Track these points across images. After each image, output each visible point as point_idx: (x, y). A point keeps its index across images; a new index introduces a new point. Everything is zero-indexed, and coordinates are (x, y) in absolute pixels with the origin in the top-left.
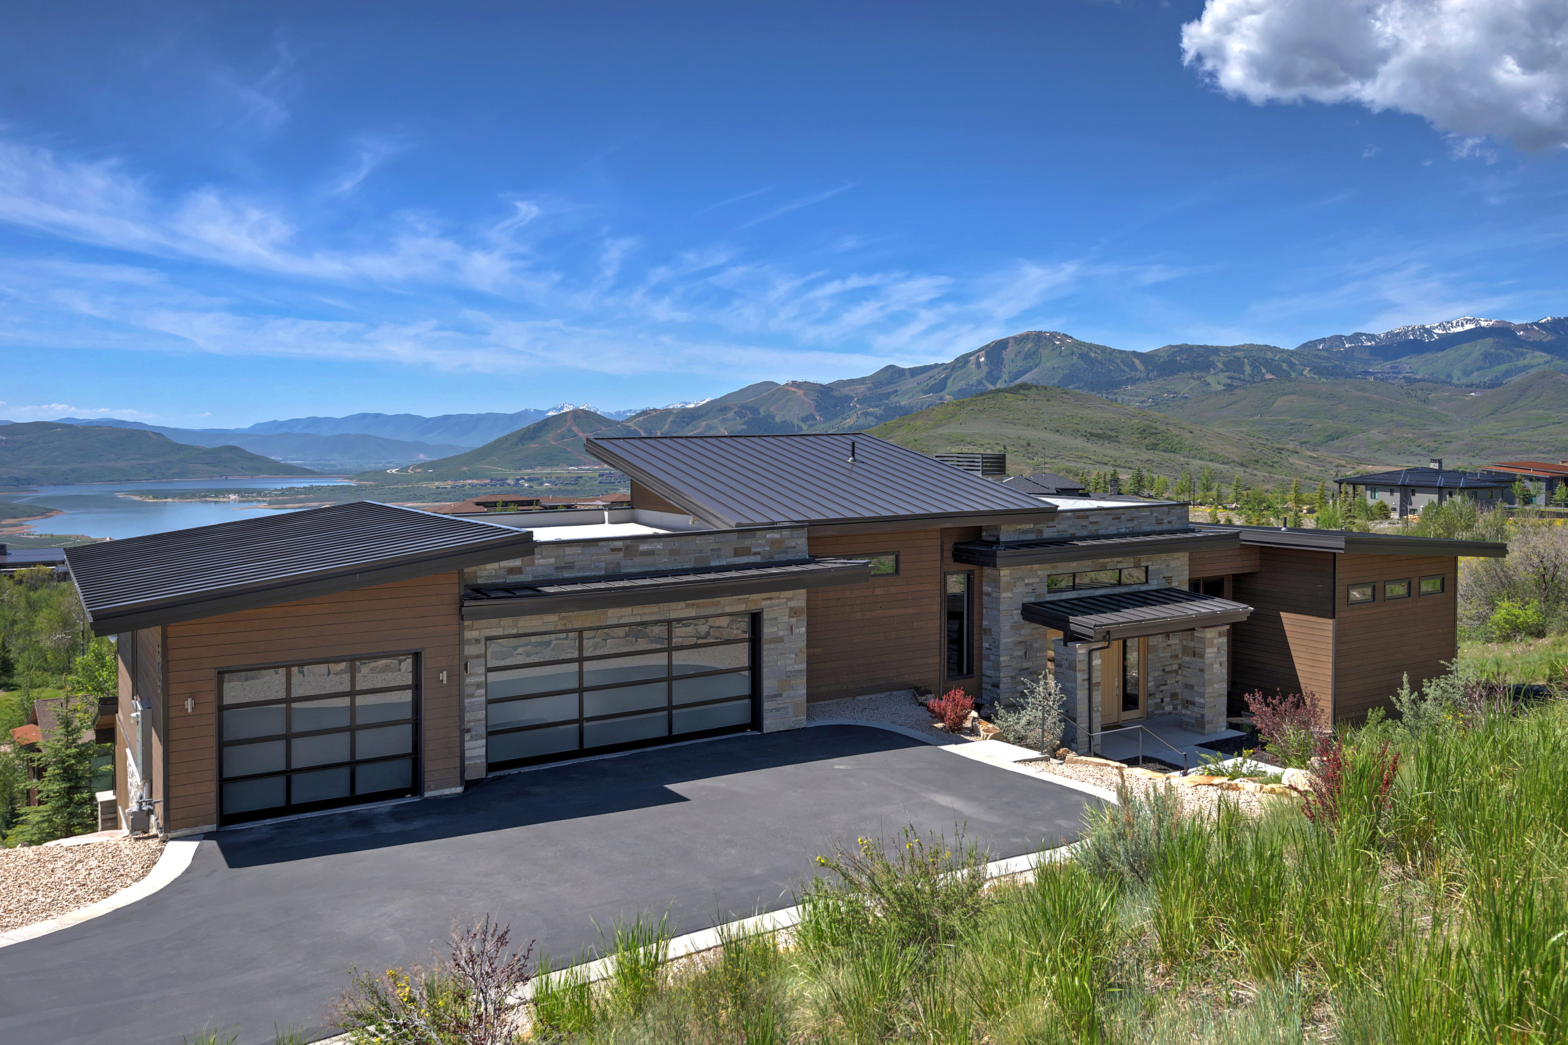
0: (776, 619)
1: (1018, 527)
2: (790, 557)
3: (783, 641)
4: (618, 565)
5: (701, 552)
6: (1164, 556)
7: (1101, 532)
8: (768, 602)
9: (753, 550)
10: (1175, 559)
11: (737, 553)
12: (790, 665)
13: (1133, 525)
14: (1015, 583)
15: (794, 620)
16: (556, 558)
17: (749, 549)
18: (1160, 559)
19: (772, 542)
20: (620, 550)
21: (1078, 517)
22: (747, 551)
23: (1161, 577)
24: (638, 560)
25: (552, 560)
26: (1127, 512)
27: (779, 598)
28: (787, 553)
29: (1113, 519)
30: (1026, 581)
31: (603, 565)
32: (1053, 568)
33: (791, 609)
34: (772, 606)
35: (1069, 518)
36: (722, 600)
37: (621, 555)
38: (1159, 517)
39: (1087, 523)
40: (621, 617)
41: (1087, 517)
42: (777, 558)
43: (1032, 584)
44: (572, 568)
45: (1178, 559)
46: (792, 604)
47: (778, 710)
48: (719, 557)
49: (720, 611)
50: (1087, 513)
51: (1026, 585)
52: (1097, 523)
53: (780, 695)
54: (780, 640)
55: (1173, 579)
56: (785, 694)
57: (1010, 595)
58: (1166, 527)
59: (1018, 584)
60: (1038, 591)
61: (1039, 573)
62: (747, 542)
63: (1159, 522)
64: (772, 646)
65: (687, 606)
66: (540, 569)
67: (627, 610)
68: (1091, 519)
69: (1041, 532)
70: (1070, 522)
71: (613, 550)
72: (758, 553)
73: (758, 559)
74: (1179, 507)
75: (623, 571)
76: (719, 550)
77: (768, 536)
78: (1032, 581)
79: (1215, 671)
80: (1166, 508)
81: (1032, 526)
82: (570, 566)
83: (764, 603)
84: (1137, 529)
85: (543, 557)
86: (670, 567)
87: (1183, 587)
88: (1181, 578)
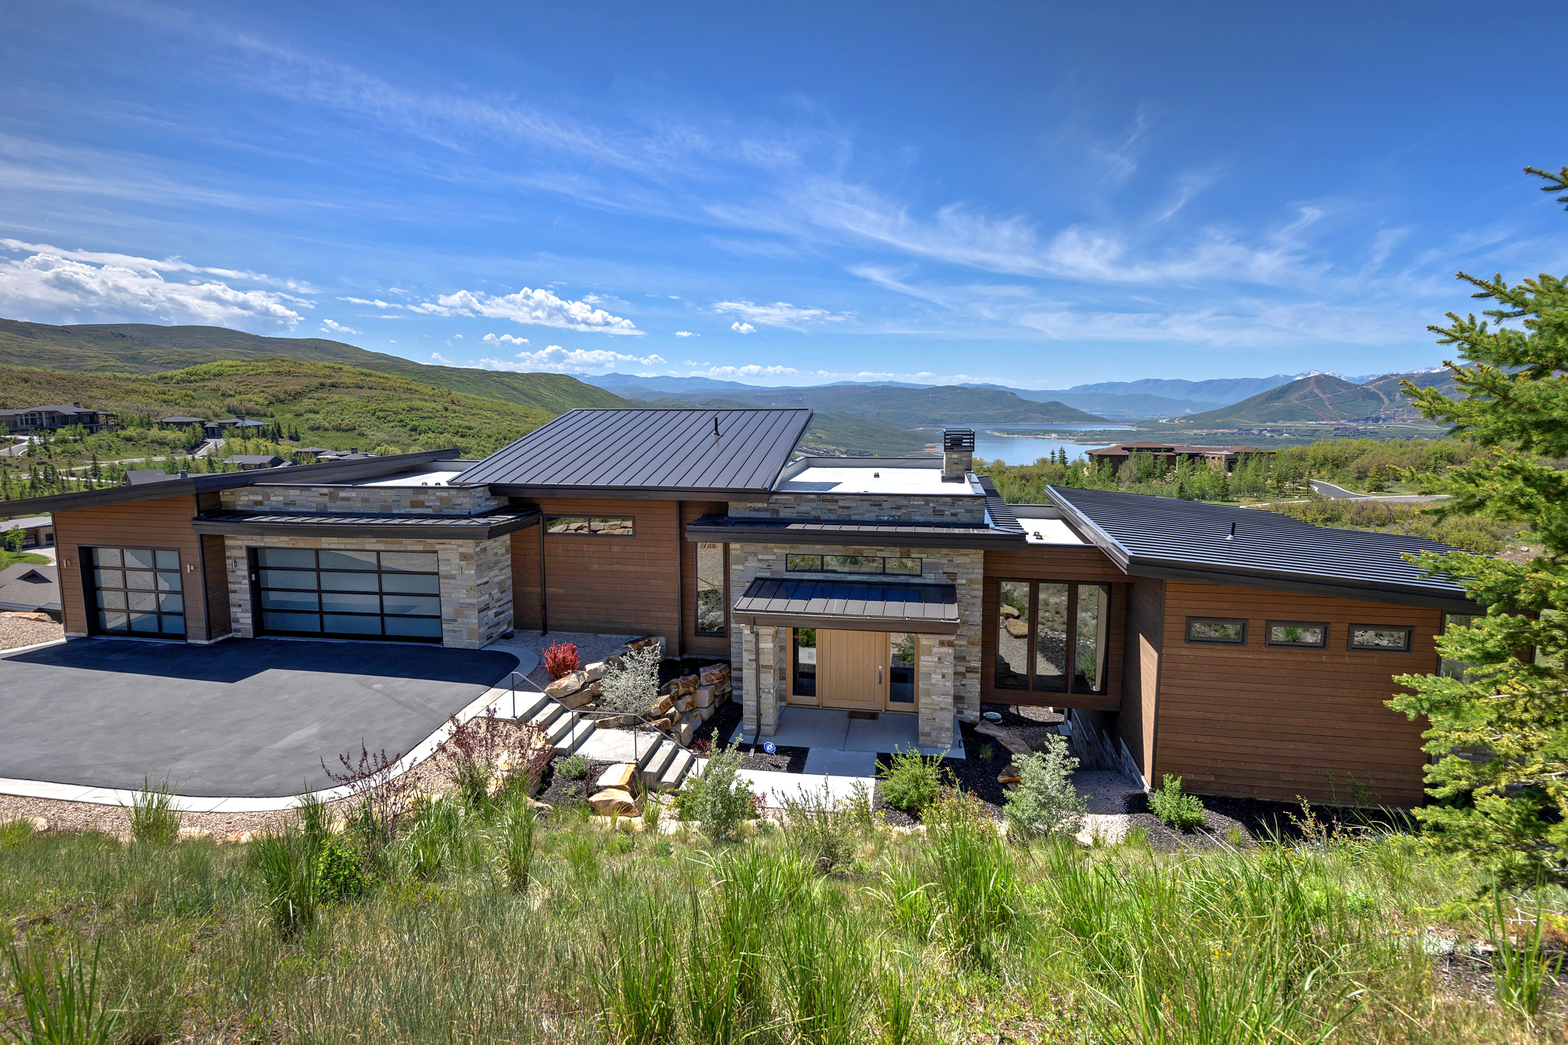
0: (449, 560)
1: (749, 505)
2: (456, 512)
3: (455, 578)
4: (325, 506)
5: (385, 501)
6: (945, 551)
7: (853, 518)
8: (442, 546)
9: (426, 504)
10: (963, 555)
11: (414, 504)
12: (462, 598)
13: (899, 514)
14: (746, 557)
15: (464, 563)
16: (284, 496)
17: (423, 502)
18: (939, 553)
19: (441, 499)
20: (326, 495)
21: (824, 500)
22: (421, 504)
23: (941, 571)
24: (339, 503)
25: (281, 498)
26: (891, 499)
27: (450, 544)
28: (454, 509)
29: (871, 505)
30: (760, 557)
31: (314, 505)
32: (792, 547)
33: (461, 554)
34: (445, 549)
35: (812, 501)
36: (405, 541)
37: (327, 498)
38: (938, 508)
39: (837, 507)
40: (330, 544)
41: (836, 501)
42: (446, 512)
43: (768, 560)
44: (295, 504)
45: (968, 555)
46: (462, 550)
47: (454, 631)
48: (399, 507)
49: (403, 549)
50: (836, 497)
51: (759, 560)
52: (849, 508)
53: (455, 621)
54: (453, 577)
55: (958, 576)
56: (459, 620)
57: (741, 567)
58: (947, 518)
59: (749, 558)
60: (774, 568)
61: (776, 551)
62: (421, 497)
63: (936, 512)
64: (447, 581)
65: (378, 542)
66: (273, 504)
67: (335, 540)
68: (841, 504)
69: (776, 511)
70: (814, 505)
71: (321, 494)
72: (430, 507)
73: (430, 511)
74: (969, 499)
75: (329, 510)
76: (399, 501)
77: (438, 494)
78: (766, 557)
79: (933, 681)
80: (949, 499)
81: (765, 505)
82: (293, 503)
83: (438, 546)
84: (904, 518)
85: (275, 495)
86: (362, 511)
87: (973, 586)
88: (972, 576)
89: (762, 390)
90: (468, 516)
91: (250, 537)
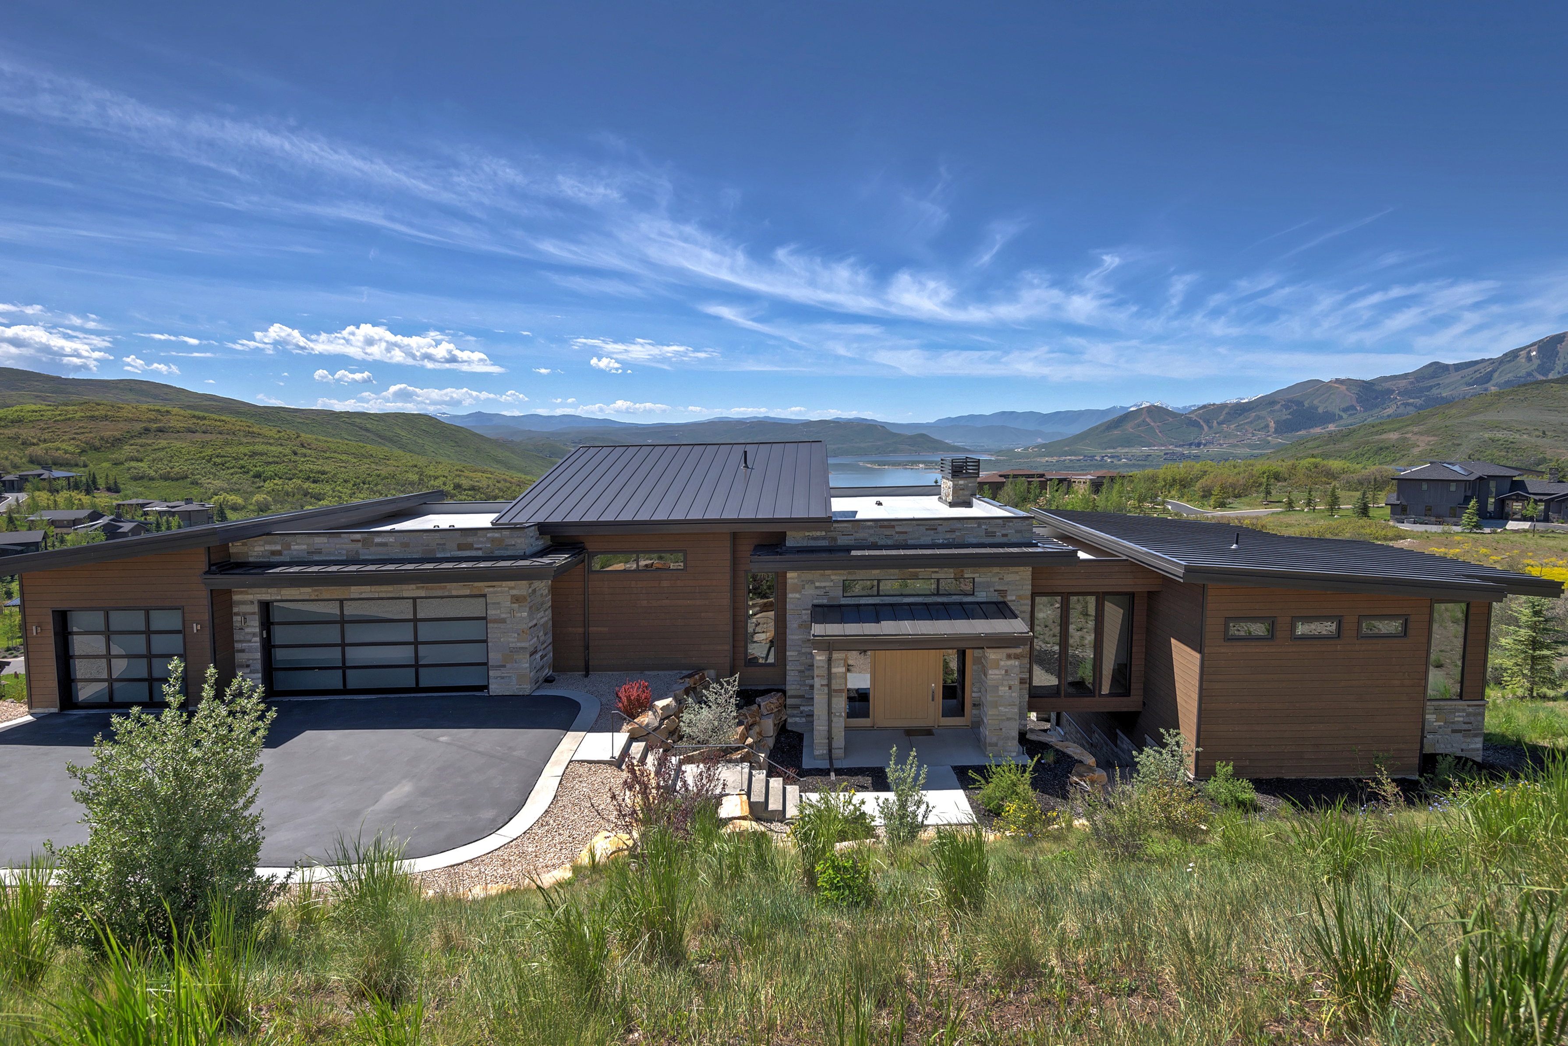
0: (499, 603)
1: (807, 534)
2: (509, 553)
3: (505, 622)
4: (357, 553)
5: (428, 545)
6: (996, 570)
7: (910, 542)
8: (491, 589)
9: (475, 546)
10: (1012, 573)
11: (460, 547)
12: (512, 642)
13: (954, 536)
14: (804, 585)
15: (516, 606)
16: (308, 545)
17: (472, 545)
18: (990, 572)
19: (493, 540)
20: (359, 541)
21: (881, 527)
22: (470, 547)
23: (992, 589)
24: (373, 549)
25: (305, 547)
26: (946, 522)
27: (501, 586)
28: (507, 549)
29: (927, 529)
30: (817, 584)
31: (344, 552)
32: (849, 573)
33: (513, 596)
34: (495, 592)
35: (869, 527)
36: (449, 585)
37: (360, 545)
38: (990, 530)
39: (893, 533)
40: (362, 593)
41: (893, 527)
42: (497, 553)
43: (825, 587)
44: (320, 553)
45: (1017, 573)
46: (514, 592)
47: (503, 678)
48: (444, 550)
49: (447, 594)
50: (893, 523)
51: (817, 588)
52: (906, 533)
53: (504, 666)
54: (503, 621)
55: (1008, 593)
56: (508, 666)
57: (797, 596)
58: (999, 539)
59: (806, 586)
60: (831, 594)
61: (833, 577)
62: (470, 540)
63: (988, 534)
64: (496, 625)
65: (418, 588)
66: (295, 553)
67: (367, 588)
68: (898, 529)
69: (835, 539)
70: (871, 531)
71: (352, 541)
72: (480, 549)
73: (479, 553)
74: (1019, 520)
75: (362, 557)
76: (444, 544)
77: (489, 535)
78: (823, 584)
79: (1001, 694)
80: (1000, 521)
81: (824, 533)
82: (319, 552)
83: (487, 590)
84: (958, 541)
85: (297, 544)
86: (401, 556)
87: (1022, 602)
88: (1021, 593)
89: (636, 427)
90: (524, 557)
91: (264, 590)
